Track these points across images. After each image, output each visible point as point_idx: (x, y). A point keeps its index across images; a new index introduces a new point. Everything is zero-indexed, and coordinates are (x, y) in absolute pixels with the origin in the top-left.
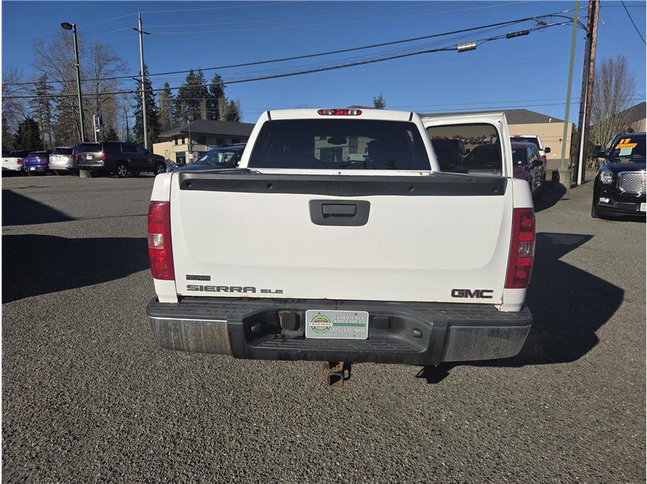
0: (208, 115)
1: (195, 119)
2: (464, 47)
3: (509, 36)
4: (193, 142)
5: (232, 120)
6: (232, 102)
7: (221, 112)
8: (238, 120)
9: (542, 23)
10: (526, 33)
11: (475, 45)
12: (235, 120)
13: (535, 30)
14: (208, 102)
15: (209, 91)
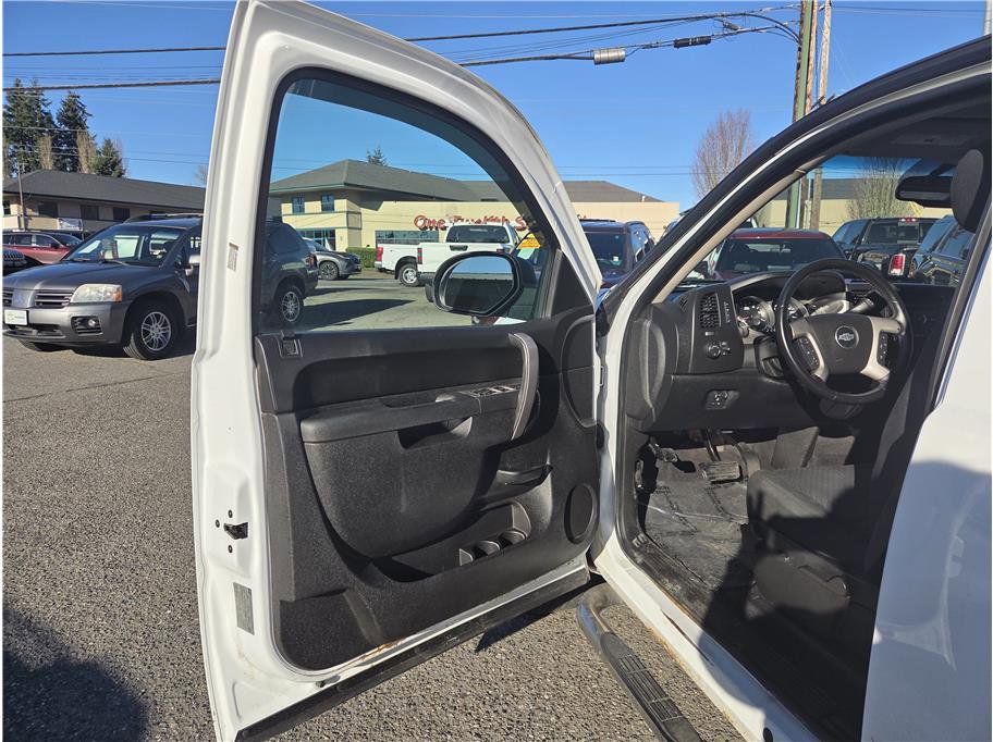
0: (55, 164)
1: (28, 169)
2: (604, 55)
3: (678, 44)
4: (29, 212)
5: (109, 174)
6: (108, 143)
7: (82, 160)
8: (120, 175)
9: (729, 27)
10: (706, 41)
11: (623, 53)
12: (114, 174)
13: (719, 37)
14: (54, 141)
15: (56, 122)
